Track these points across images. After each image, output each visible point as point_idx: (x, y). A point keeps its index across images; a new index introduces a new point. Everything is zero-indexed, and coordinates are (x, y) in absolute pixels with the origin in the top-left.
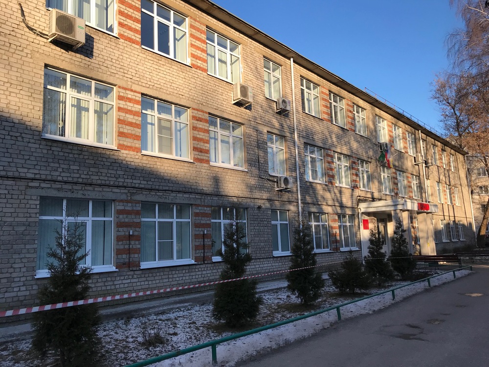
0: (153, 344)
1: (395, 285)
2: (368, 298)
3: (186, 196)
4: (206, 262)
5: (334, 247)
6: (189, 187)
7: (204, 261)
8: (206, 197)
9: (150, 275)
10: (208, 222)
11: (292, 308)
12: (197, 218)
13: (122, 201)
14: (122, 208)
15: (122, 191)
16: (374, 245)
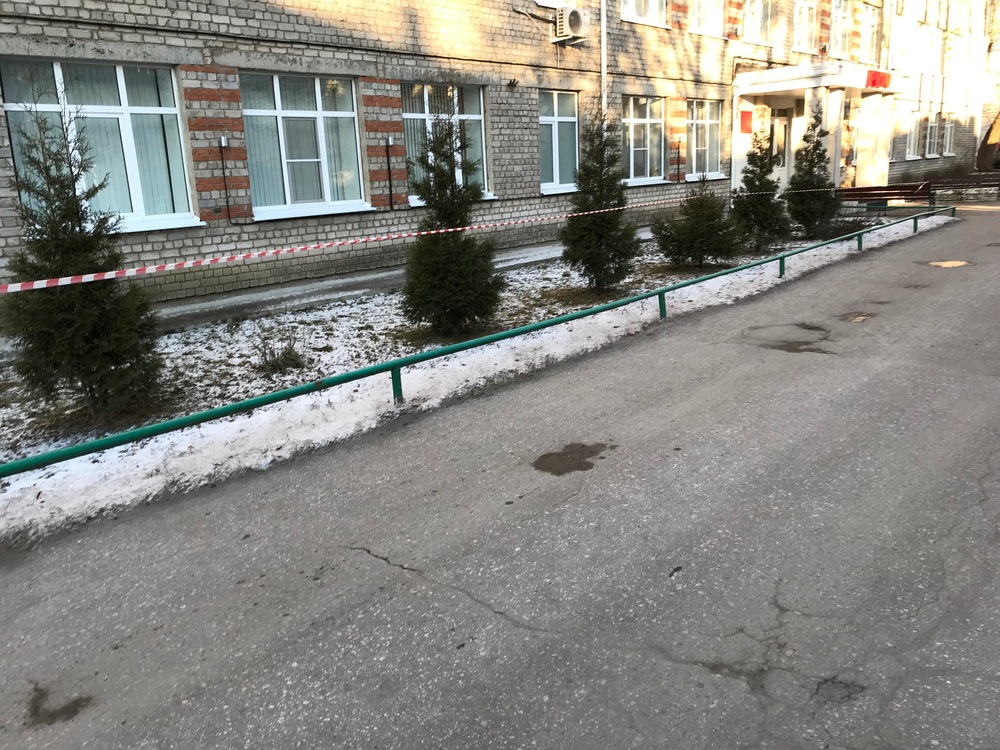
0: (281, 369)
1: (790, 248)
2: (726, 274)
3: (342, 55)
4: (396, 207)
5: (672, 172)
6: (348, 34)
7: (391, 205)
8: (388, 60)
9: (278, 234)
10: (396, 118)
11: (570, 297)
12: (370, 109)
13: (191, 67)
14: (196, 84)
15: (191, 43)
16: (755, 165)
